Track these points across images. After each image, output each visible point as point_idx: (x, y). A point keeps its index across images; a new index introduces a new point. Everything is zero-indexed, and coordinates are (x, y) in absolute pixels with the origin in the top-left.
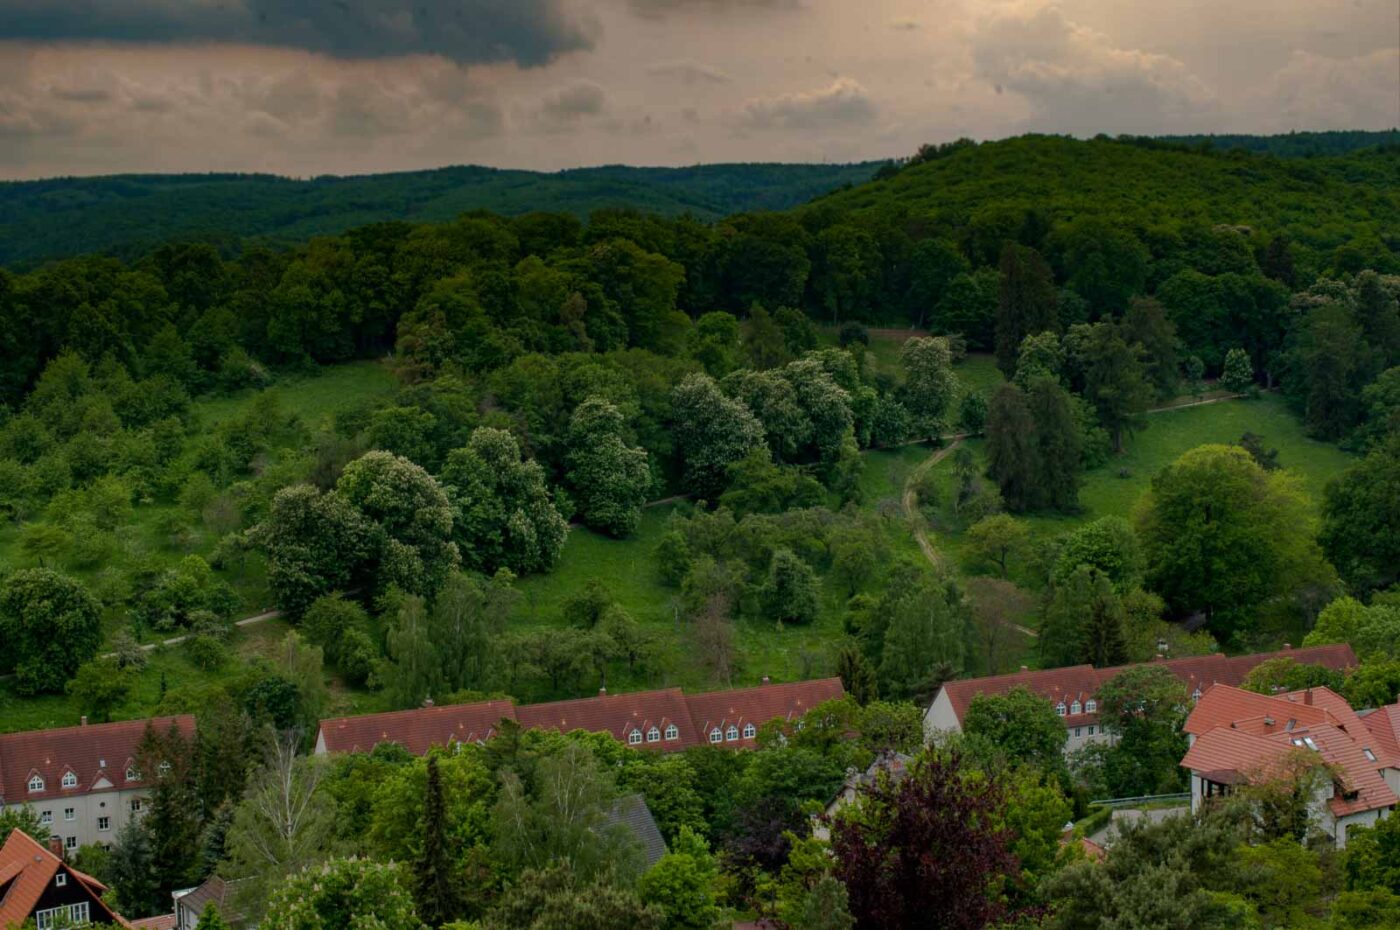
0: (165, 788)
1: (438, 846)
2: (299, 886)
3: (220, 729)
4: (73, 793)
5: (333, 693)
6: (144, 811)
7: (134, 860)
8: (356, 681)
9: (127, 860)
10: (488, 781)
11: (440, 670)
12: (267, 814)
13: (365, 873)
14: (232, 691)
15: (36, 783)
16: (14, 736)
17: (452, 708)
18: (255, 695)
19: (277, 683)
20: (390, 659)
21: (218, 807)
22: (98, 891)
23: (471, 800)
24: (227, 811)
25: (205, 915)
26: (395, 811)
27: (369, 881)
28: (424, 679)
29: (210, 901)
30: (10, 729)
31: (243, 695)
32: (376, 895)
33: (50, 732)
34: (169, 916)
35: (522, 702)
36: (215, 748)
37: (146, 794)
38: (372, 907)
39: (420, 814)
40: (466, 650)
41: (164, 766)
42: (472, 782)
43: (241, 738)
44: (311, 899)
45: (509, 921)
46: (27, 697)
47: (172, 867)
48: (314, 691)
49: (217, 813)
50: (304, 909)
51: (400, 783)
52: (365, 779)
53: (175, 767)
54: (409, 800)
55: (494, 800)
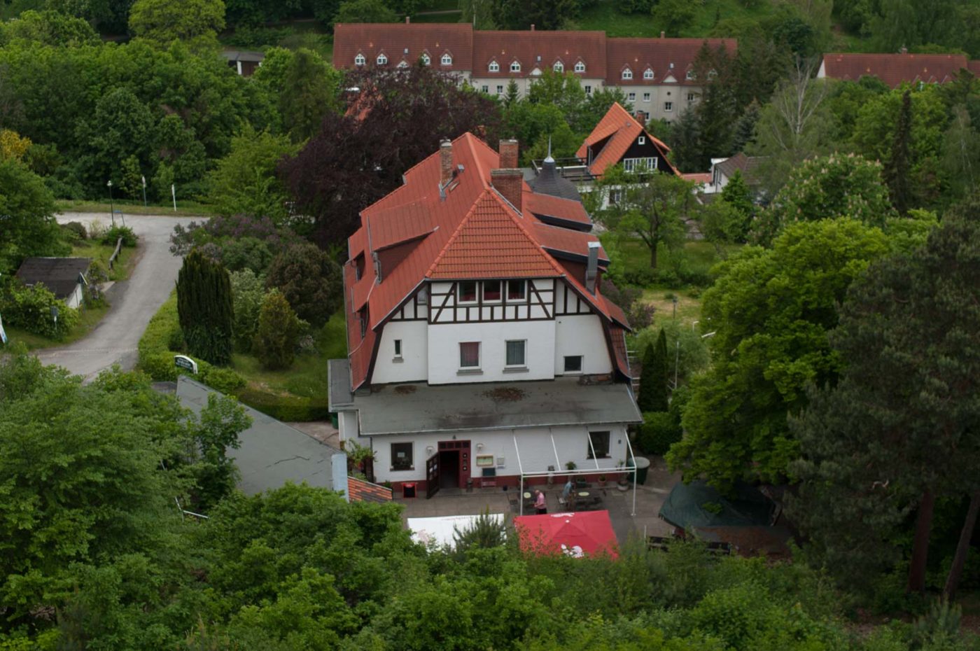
0: (713, 88)
1: (901, 154)
2: (811, 168)
3: (753, 51)
4: (650, 83)
5: (835, 35)
6: (697, 101)
7: (688, 134)
8: (853, 28)
9: (683, 133)
10: (944, 113)
11: (915, 27)
12: (785, 115)
13: (858, 166)
14: (766, 26)
15: (627, 74)
16: (615, 39)
17: (920, 57)
18: (781, 31)
19: (797, 23)
20: (880, 14)
21: (747, 105)
22: (665, 151)
23: (928, 125)
24: (753, 109)
25: (734, 178)
26: (872, 125)
27: (860, 172)
28: (902, 32)
29: (738, 169)
30: (613, 34)
31: (771, 30)
32: (862, 182)
33: (639, 40)
34: (707, 175)
35: (973, 58)
36: (749, 65)
37: (699, 90)
38: (859, 190)
39: (890, 129)
40: (937, 15)
41: (712, 72)
42: (931, 112)
43: (767, 59)
44: (818, 178)
45: (966, 215)
46: (626, 14)
47: (712, 142)
48: (822, 32)
49: (747, 109)
50: (813, 184)
51: (879, 105)
52: (851, 99)
53: (720, 73)
54: (884, 118)
55: (945, 127)
